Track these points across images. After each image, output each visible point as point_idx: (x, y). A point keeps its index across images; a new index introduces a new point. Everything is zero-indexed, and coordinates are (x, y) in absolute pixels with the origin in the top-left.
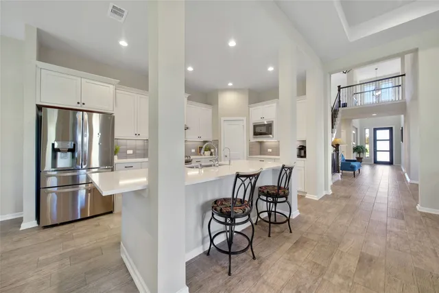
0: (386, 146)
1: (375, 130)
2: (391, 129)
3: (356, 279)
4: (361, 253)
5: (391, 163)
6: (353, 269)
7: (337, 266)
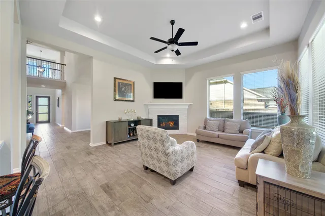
0: (45, 109)
1: (37, 97)
2: (49, 98)
3: (116, 203)
4: (100, 186)
5: (48, 122)
6: (109, 199)
7: (102, 208)
